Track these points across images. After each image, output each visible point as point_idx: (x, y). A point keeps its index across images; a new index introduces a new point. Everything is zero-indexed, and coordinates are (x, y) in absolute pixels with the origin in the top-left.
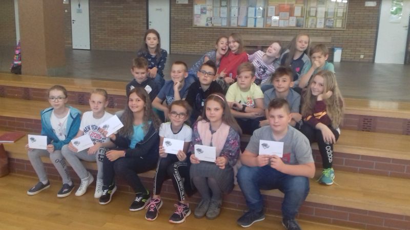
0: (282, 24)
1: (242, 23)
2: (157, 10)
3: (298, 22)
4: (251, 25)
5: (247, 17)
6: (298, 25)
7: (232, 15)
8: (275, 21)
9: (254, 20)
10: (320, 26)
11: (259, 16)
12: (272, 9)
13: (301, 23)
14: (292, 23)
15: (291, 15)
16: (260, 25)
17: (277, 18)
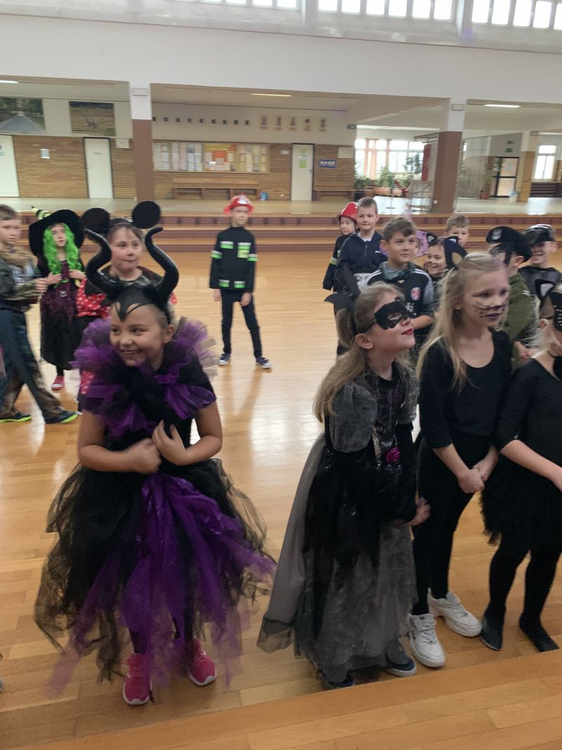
0: (219, 169)
1: (183, 168)
2: (96, 154)
3: (231, 166)
4: (191, 169)
5: (187, 161)
6: (232, 170)
7: (174, 160)
8: (213, 166)
9: (193, 165)
10: (249, 170)
11: (198, 161)
12: (208, 156)
13: (234, 167)
14: (227, 168)
15: (226, 161)
16: (199, 169)
17: (214, 163)
